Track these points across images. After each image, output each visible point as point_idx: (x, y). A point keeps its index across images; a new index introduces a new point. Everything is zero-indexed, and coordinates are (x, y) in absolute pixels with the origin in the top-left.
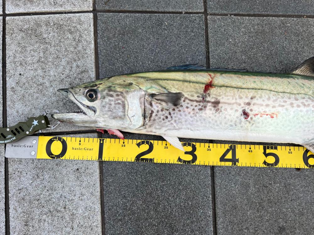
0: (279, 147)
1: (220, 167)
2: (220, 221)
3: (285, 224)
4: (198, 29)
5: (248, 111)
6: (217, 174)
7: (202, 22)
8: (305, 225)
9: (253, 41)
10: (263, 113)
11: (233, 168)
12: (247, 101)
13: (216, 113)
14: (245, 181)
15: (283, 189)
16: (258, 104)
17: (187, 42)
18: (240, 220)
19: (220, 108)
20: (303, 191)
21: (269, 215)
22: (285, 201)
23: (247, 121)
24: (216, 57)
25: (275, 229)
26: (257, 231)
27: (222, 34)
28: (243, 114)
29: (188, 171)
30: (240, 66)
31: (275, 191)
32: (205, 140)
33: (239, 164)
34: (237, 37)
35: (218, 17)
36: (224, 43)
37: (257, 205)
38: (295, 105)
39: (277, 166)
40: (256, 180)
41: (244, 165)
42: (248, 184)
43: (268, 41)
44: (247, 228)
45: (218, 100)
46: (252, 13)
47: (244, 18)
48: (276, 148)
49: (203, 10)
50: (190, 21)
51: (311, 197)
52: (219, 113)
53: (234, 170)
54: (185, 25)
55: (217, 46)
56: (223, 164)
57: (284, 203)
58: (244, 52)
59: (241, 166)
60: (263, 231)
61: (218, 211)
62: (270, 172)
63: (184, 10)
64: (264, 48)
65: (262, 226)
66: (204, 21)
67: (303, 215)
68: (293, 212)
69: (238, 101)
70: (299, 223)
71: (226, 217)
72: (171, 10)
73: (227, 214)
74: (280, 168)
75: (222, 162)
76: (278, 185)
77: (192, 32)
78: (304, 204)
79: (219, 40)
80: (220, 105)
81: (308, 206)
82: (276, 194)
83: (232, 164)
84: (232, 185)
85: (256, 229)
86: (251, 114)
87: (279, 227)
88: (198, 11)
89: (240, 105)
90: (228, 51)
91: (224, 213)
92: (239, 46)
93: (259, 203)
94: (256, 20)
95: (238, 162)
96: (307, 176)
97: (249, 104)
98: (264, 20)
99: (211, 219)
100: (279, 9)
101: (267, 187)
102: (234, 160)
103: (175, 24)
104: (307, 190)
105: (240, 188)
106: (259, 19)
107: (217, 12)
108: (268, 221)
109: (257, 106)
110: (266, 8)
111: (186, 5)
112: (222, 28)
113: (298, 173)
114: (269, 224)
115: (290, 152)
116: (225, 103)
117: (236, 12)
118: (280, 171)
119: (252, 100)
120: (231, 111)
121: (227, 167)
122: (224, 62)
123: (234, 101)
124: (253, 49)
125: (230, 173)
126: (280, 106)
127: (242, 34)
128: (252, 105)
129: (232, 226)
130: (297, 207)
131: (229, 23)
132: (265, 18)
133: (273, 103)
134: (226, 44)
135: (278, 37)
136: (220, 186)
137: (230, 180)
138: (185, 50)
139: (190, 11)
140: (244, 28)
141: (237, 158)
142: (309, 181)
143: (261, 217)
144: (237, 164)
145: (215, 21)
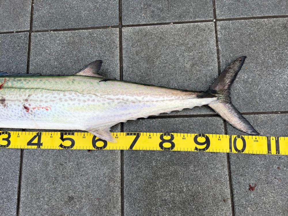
0: (76, 133)
1: (28, 149)
2: (22, 191)
3: (73, 195)
4: (23, 44)
5: (27, 105)
6: (25, 155)
7: (26, 38)
8: (90, 196)
9: (65, 50)
10: (39, 107)
11: (38, 151)
12: (25, 98)
13: (4, 108)
14: (45, 161)
15: (76, 166)
16: (34, 100)
17: (14, 54)
18: (39, 190)
19: (6, 104)
20: (92, 168)
21: (61, 187)
22: (75, 176)
23: (29, 113)
24: (34, 65)
25: (65, 198)
26: (51, 199)
27: (41, 46)
28: (24, 108)
29: (4, 153)
30: (52, 70)
31: (69, 168)
32: (19, 129)
33: (42, 147)
34: (53, 48)
35: (40, 33)
36: (42, 53)
37: (53, 179)
38: (63, 100)
39: (72, 149)
40: (55, 159)
41: (46, 148)
42: (48, 162)
43: (77, 49)
44: (43, 197)
45: (3, 98)
46: (67, 28)
47: (60, 32)
48: (73, 134)
49: (29, 29)
50: (18, 38)
51: (97, 173)
52: (7, 108)
53: (38, 152)
54: (14, 41)
55: (36, 56)
56: (30, 147)
57: (75, 178)
58: (56, 59)
59: (44, 148)
60: (56, 200)
61: (22, 183)
62: (66, 153)
63: (15, 30)
64: (73, 55)
65: (56, 195)
66: (28, 37)
67: (89, 187)
68: (82, 185)
69: (19, 98)
70: (86, 194)
71: (28, 189)
72: (5, 31)
73: (29, 186)
74: (75, 150)
75: (29, 146)
76: (72, 163)
77: (18, 46)
78: (91, 179)
79: (38, 51)
80: (6, 102)
81: (95, 181)
82: (69, 171)
83: (37, 147)
84: (35, 163)
85: (50, 198)
86: (31, 108)
87: (69, 197)
88: (25, 30)
89: (20, 101)
90: (44, 59)
91: (26, 185)
92: (54, 55)
93: (55, 178)
94: (69, 33)
95: (42, 145)
96: (97, 156)
97: (27, 100)
98: (75, 33)
99: (16, 190)
100: (88, 23)
101: (63, 165)
102: (39, 144)
103: (7, 41)
104: (95, 168)
105: (42, 166)
106: (71, 32)
107: (39, 29)
108: (60, 191)
109: (34, 101)
110: (78, 23)
111: (17, 26)
112: (41, 42)
113: (89, 153)
114: (61, 194)
115: (84, 137)
116: (9, 100)
117: (54, 28)
118: (74, 152)
119: (29, 97)
120: (15, 106)
121: (33, 149)
122: (40, 68)
123: (16, 99)
124: (64, 56)
125: (35, 154)
126: (51, 101)
127: (56, 45)
128: (29, 101)
129: (31, 196)
130: (85, 181)
131: (47, 37)
132: (76, 31)
133: (45, 99)
134: (44, 54)
135: (85, 45)
136: (26, 164)
137: (34, 160)
138: (11, 60)
139: (19, 30)
140: (59, 40)
141: (41, 142)
142: (98, 160)
143: (55, 188)
144: (41, 147)
145: (36, 37)
